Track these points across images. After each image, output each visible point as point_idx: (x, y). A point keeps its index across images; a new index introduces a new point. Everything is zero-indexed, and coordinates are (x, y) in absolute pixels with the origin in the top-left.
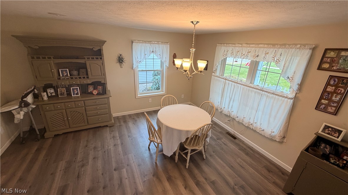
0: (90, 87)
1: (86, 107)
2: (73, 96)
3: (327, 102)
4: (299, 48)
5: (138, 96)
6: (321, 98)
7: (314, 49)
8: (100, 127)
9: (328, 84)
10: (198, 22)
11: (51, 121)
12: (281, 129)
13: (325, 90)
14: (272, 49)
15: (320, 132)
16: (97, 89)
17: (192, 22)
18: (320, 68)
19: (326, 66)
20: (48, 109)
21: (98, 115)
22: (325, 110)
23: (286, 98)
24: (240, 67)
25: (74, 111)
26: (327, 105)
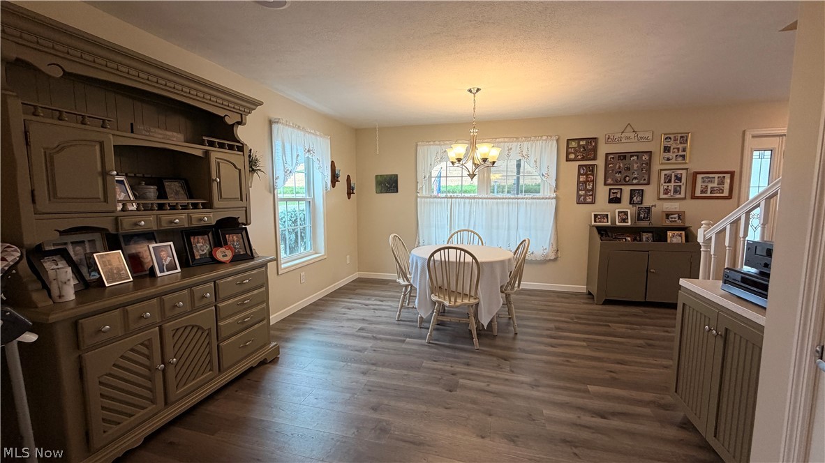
0: (198, 242)
1: (220, 305)
2: (159, 274)
3: (584, 192)
4: (546, 140)
5: (283, 266)
6: (578, 190)
7: (557, 141)
8: (251, 369)
9: (579, 174)
10: (478, 90)
11: (102, 395)
12: (552, 241)
13: (579, 182)
14: (515, 144)
15: (593, 223)
16: (226, 244)
17: (470, 91)
18: (568, 160)
19: (572, 156)
20: (109, 330)
21: (247, 328)
22: (585, 203)
23: (549, 198)
24: (462, 177)
25: (186, 327)
26: (585, 196)
